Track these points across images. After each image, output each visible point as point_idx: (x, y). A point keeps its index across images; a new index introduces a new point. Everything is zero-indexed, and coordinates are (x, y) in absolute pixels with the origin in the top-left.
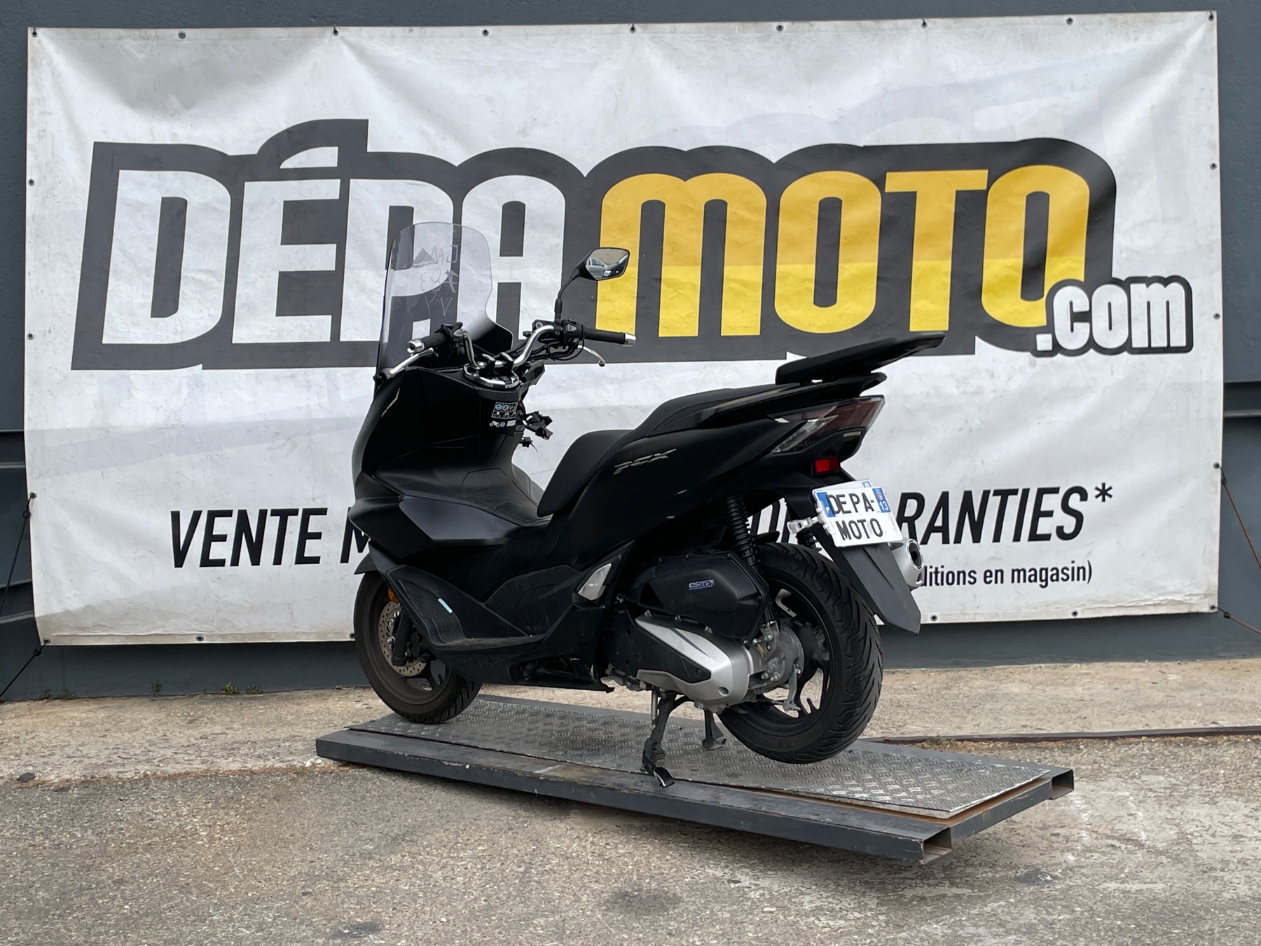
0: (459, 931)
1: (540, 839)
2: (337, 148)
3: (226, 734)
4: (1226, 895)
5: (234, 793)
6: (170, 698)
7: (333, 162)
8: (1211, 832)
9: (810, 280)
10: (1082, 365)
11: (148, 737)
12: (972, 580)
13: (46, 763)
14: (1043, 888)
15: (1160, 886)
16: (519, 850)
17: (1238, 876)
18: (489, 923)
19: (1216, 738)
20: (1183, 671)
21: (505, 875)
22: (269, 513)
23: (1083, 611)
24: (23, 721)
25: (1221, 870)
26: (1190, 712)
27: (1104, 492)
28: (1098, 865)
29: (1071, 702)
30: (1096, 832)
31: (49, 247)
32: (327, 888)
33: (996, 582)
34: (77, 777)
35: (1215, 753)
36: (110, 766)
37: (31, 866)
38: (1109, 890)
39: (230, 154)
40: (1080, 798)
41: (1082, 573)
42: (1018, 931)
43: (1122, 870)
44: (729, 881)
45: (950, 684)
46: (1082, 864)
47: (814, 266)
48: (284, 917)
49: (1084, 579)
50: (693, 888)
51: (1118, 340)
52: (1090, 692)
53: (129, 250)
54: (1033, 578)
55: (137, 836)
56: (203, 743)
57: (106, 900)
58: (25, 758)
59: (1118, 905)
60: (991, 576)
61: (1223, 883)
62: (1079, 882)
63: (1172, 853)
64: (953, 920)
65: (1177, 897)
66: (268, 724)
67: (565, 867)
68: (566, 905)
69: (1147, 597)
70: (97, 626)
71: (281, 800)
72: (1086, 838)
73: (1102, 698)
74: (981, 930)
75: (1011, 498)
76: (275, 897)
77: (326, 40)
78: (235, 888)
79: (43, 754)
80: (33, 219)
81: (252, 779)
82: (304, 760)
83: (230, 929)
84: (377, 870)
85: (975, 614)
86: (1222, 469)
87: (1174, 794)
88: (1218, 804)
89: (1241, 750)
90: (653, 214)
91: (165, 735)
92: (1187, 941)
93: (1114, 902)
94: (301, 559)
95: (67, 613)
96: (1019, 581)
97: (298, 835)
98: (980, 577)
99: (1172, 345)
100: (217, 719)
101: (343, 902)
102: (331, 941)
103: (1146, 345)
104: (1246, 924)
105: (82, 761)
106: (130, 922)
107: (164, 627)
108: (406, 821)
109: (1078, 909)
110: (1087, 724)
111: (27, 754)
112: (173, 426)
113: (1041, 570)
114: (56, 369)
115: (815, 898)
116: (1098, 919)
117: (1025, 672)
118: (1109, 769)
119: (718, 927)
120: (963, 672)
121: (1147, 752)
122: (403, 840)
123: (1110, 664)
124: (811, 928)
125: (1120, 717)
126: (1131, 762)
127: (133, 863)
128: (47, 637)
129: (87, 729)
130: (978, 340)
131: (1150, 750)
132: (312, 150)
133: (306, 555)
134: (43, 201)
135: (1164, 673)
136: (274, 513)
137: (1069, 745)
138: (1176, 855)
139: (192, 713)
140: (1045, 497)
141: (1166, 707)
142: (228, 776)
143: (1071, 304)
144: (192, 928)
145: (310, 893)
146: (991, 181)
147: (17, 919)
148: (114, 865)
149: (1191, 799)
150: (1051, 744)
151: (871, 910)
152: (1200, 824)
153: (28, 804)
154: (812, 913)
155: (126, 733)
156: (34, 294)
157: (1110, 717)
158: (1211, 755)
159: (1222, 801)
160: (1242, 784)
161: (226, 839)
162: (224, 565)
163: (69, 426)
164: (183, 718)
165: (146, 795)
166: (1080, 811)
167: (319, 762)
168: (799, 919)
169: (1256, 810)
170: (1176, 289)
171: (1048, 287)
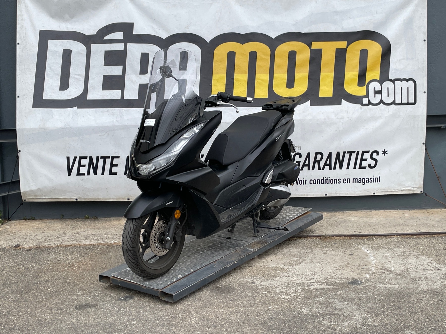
2: (123, 33)
3: (85, 232)
4: (420, 289)
5: (87, 252)
6: (67, 219)
7: (122, 38)
8: (416, 268)
9: (285, 79)
10: (378, 109)
11: (59, 233)
12: (339, 182)
13: (24, 241)
14: (358, 286)
15: (397, 286)
17: (424, 282)
19: (420, 236)
20: (410, 213)
22: (100, 158)
23: (377, 193)
24: (17, 227)
25: (418, 281)
26: (412, 227)
27: (385, 152)
28: (377, 279)
29: (372, 223)
30: (377, 267)
31: (24, 66)
33: (347, 183)
34: (34, 246)
36: (46, 242)
37: (18, 276)
38: (380, 287)
39: (86, 34)
40: (372, 256)
41: (377, 180)
42: (348, 300)
43: (385, 280)
44: (252, 283)
45: (331, 217)
46: (371, 278)
47: (286, 74)
48: (102, 293)
49: (377, 182)
50: (240, 285)
51: (391, 101)
52: (378, 220)
53: (52, 67)
54: (360, 181)
55: (53, 266)
56: (77, 235)
57: (42, 287)
58: (17, 239)
59: (383, 292)
60: (346, 181)
61: (419, 285)
62: (370, 284)
63: (402, 275)
64: (326, 296)
65: (403, 289)
66: (100, 229)
69: (399, 188)
70: (41, 195)
71: (103, 254)
72: (374, 270)
73: (382, 222)
74: (336, 300)
75: (353, 154)
76: (99, 287)
78: (86, 284)
79: (23, 238)
80: (19, 56)
81: (93, 247)
82: (111, 241)
83: (84, 297)
85: (340, 193)
86: (425, 145)
87: (404, 255)
89: (428, 240)
90: (231, 56)
91: (64, 232)
92: (405, 304)
93: (381, 291)
94: (111, 173)
95: (32, 191)
96: (355, 182)
97: (108, 266)
98: (342, 181)
99: (409, 102)
100: (82, 227)
102: (117, 302)
103: (400, 102)
104: (426, 299)
105: (36, 241)
106: (50, 294)
107: (64, 196)
109: (369, 293)
110: (376, 231)
111: (18, 238)
112: (67, 128)
113: (363, 179)
114: (27, 108)
115: (280, 289)
116: (376, 297)
117: (356, 213)
118: (383, 246)
119: (247, 298)
120: (336, 213)
121: (396, 240)
123: (386, 211)
124: (279, 299)
125: (388, 229)
126: (391, 244)
127: (52, 275)
128: (25, 199)
129: (38, 230)
130: (342, 100)
131: (397, 240)
132: (114, 33)
134: (22, 50)
135: (404, 214)
136: (102, 157)
137: (370, 238)
138: (404, 275)
139: (74, 225)
140: (365, 154)
141: (404, 225)
142: (85, 246)
143: (375, 88)
144: (70, 297)
146: (348, 45)
147: (12, 293)
148: (45, 276)
149: (410, 256)
150: (364, 238)
151: (299, 293)
152: (412, 265)
153: (17, 255)
154: (279, 294)
155: (52, 231)
156: (20, 82)
157: (384, 229)
158: (418, 242)
159: (420, 257)
160: (428, 252)
161: (84, 267)
162: (84, 175)
163: (32, 128)
164: (71, 226)
165: (57, 252)
166: (372, 260)
167: (116, 241)
168: (275, 296)
169: (432, 260)
170: (411, 83)
171: (367, 82)
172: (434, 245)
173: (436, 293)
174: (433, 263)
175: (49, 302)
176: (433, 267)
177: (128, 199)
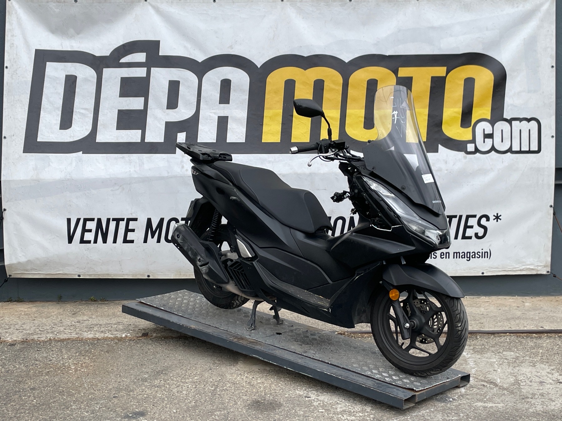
0: (181, 416)
1: (223, 375)
2: (145, 53)
3: (89, 320)
4: (531, 410)
5: (89, 349)
6: (66, 302)
7: (143, 60)
8: (530, 380)
9: (362, 117)
10: (488, 158)
11: (54, 321)
12: (435, 257)
13: (6, 332)
14: (447, 404)
15: (502, 405)
16: (213, 380)
17: (538, 401)
18: (195, 413)
19: (541, 335)
20: (533, 301)
21: (205, 391)
22: (111, 220)
23: (487, 272)
25: (531, 398)
26: (531, 322)
27: (497, 218)
28: (475, 394)
29: (477, 315)
30: (477, 378)
31: (14, 97)
32: (125, 395)
33: (446, 258)
34: (19, 339)
35: (540, 342)
36: (35, 334)
38: (478, 406)
39: (97, 55)
40: (473, 362)
41: (486, 255)
43: (486, 396)
44: (306, 397)
46: (467, 394)
47: (364, 110)
48: (104, 408)
49: (487, 257)
50: (289, 400)
51: (506, 147)
52: (487, 310)
53: (50, 99)
54: (463, 256)
55: (43, 368)
56: (78, 324)
57: (26, 397)
59: (480, 413)
60: (444, 255)
61: (530, 404)
62: (465, 402)
63: (510, 389)
64: (404, 418)
65: (508, 410)
66: (108, 316)
67: (232, 388)
68: (230, 406)
69: (517, 266)
70: (32, 269)
71: (109, 352)
72: (472, 381)
73: (492, 314)
75: (454, 219)
76: (101, 398)
77: (141, 4)
78: (84, 393)
79: (5, 328)
80: (7, 84)
81: (98, 342)
82: (122, 334)
83: (79, 413)
84: (148, 387)
86: (554, 208)
87: (516, 361)
88: (536, 367)
89: (552, 341)
90: (290, 85)
91: (61, 320)
94: (125, 241)
95: (19, 263)
96: (457, 258)
97: (115, 369)
98: (438, 255)
99: (531, 150)
100: (86, 313)
101: (131, 402)
102: (123, 420)
103: (519, 150)
105: (22, 332)
106: (36, 408)
107: (63, 270)
108: (164, 364)
109: (462, 415)
110: (482, 327)
112: (68, 180)
113: (467, 253)
114: (16, 152)
115: (343, 406)
116: (470, 420)
118: (489, 348)
119: (297, 418)
121: (508, 340)
122: (162, 373)
123: (499, 297)
124: (339, 420)
125: (499, 323)
126: (500, 345)
127: (40, 380)
128: (10, 274)
129: (27, 317)
130: (440, 146)
131: (510, 339)
132: (134, 54)
133: (127, 239)
134: (12, 76)
135: (523, 302)
136: (114, 220)
137: (472, 336)
138: (512, 390)
139: (75, 310)
140: (470, 219)
141: (521, 319)
142: (87, 341)
143: (484, 130)
144: (62, 412)
145: (117, 397)
146: (448, 72)
148: (31, 381)
149: (524, 364)
151: (367, 412)
152: (526, 376)
154: (340, 413)
155: (44, 319)
156: (7, 118)
157: (494, 323)
158: (538, 343)
159: (538, 365)
160: (549, 357)
161: (83, 370)
162: (90, 243)
163: (21, 179)
164: (70, 312)
165: (49, 349)
166: (472, 368)
167: (129, 335)
168: (334, 415)
169: (553, 370)
170: (534, 124)
171: (473, 121)
172: (559, 348)
173: (553, 417)
174: (554, 373)
175: (33, 418)
176: (554, 379)
177: (149, 276)
